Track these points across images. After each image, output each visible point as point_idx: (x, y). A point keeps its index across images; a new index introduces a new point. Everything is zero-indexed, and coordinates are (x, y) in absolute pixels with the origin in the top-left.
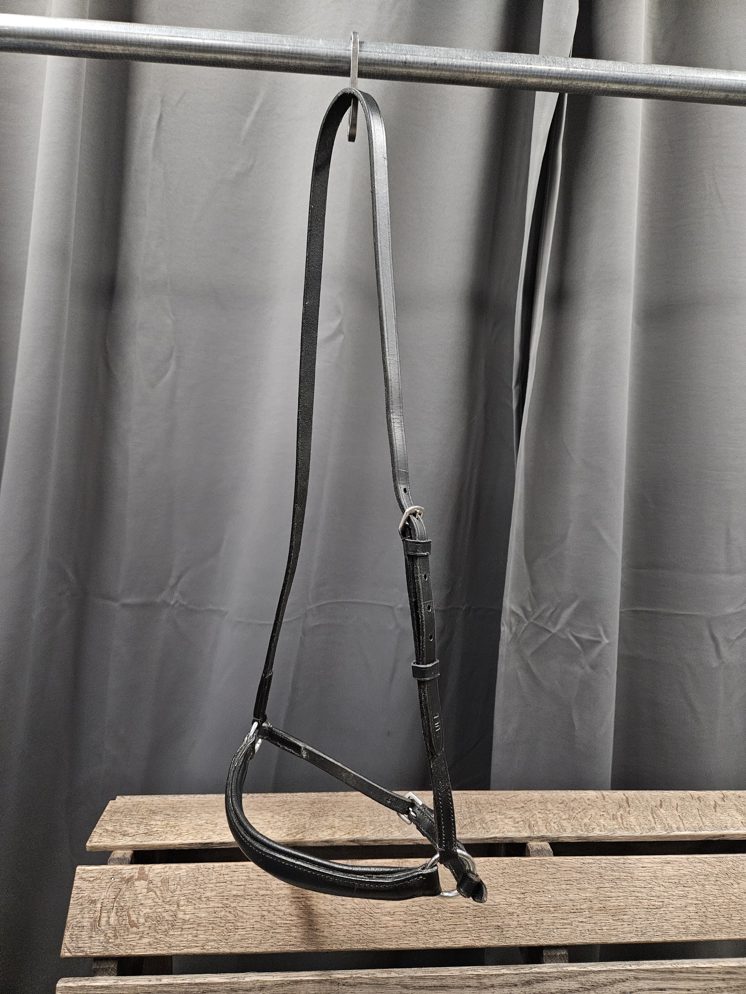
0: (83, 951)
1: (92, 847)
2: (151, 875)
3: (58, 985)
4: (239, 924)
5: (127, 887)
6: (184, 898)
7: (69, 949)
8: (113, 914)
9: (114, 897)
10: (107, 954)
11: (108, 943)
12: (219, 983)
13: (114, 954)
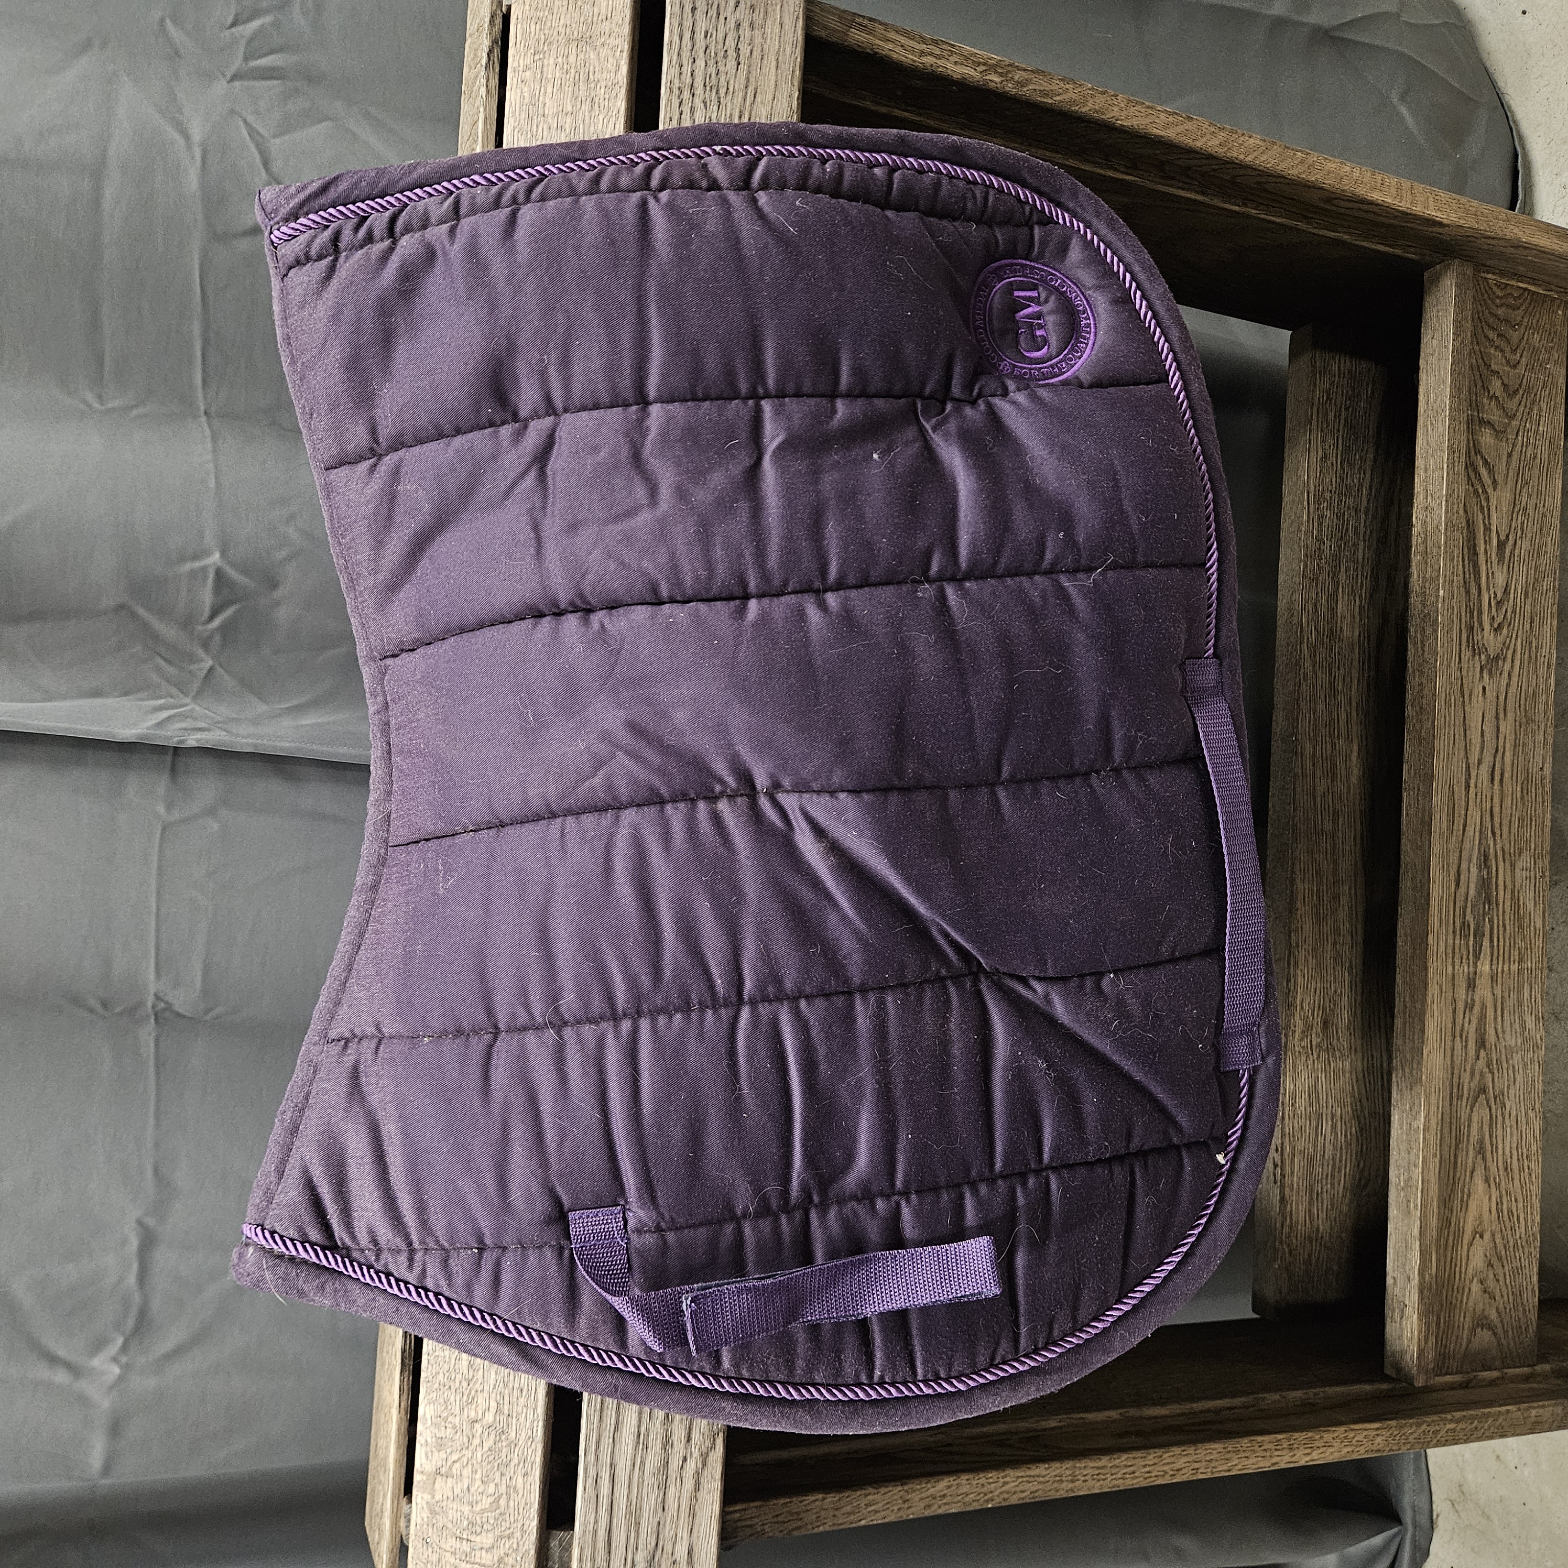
5: (441, 1514)
6: (466, 1410)
8: (478, 1539)
9: (453, 1539)
10: (533, 1552)
11: (518, 1549)
13: (534, 1536)
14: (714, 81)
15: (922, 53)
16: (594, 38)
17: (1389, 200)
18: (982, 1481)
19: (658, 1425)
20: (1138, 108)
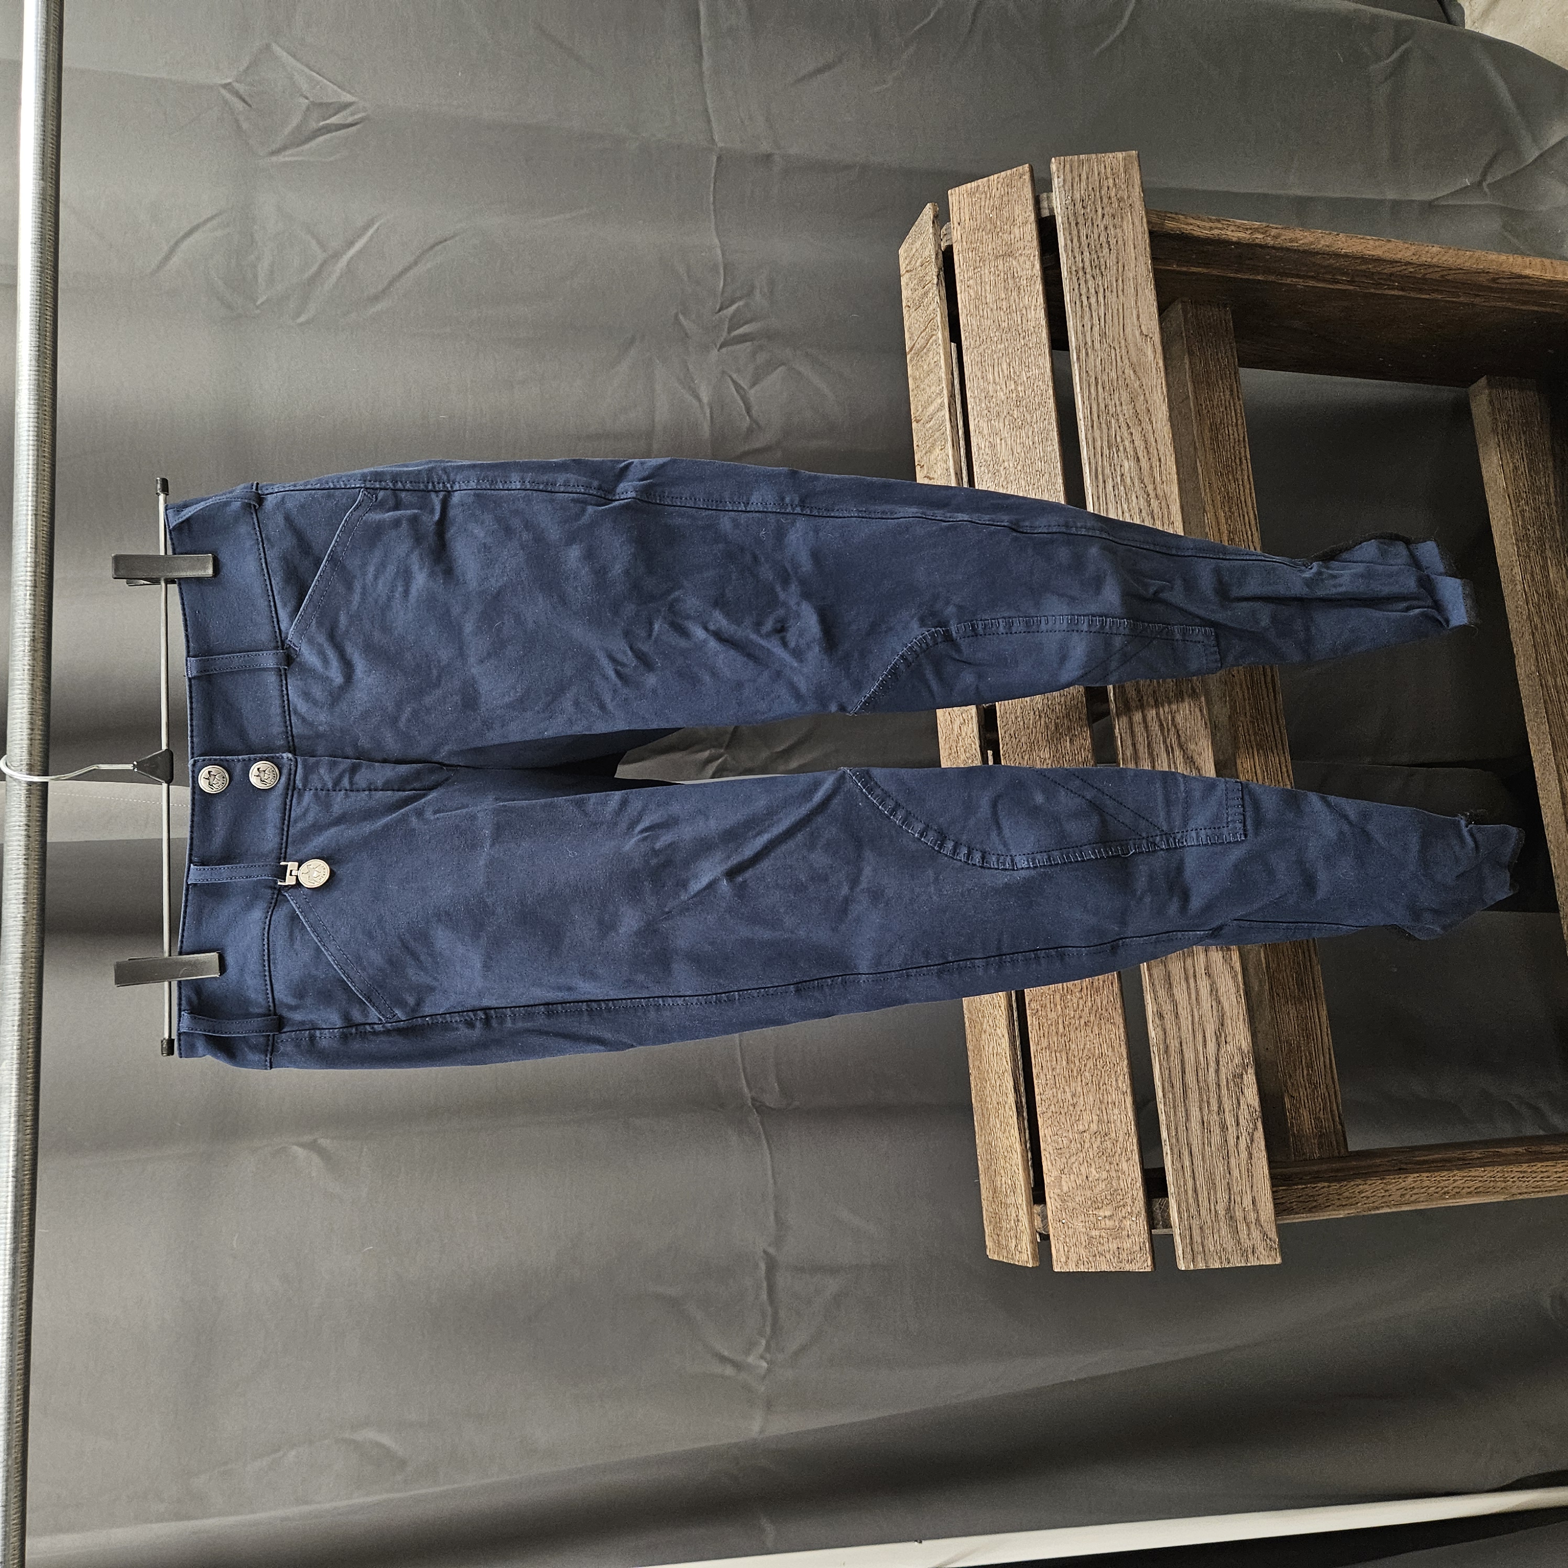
0: (1144, 1242)
1: (1033, 1258)
2: (1055, 1173)
3: (1183, 1269)
4: (1097, 1051)
5: (1070, 1201)
6: (1075, 1125)
7: (1143, 1264)
8: (1101, 1213)
9: (1083, 1216)
10: (1143, 1212)
11: (1132, 1212)
12: (1160, 1069)
13: (1142, 1203)
14: (1097, 262)
15: (1211, 228)
16: (1014, 252)
17: (1538, 273)
18: (1438, 1178)
19: (1215, 1115)
20: (1354, 239)
